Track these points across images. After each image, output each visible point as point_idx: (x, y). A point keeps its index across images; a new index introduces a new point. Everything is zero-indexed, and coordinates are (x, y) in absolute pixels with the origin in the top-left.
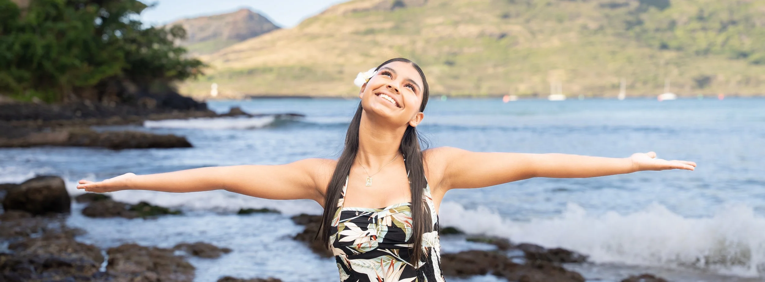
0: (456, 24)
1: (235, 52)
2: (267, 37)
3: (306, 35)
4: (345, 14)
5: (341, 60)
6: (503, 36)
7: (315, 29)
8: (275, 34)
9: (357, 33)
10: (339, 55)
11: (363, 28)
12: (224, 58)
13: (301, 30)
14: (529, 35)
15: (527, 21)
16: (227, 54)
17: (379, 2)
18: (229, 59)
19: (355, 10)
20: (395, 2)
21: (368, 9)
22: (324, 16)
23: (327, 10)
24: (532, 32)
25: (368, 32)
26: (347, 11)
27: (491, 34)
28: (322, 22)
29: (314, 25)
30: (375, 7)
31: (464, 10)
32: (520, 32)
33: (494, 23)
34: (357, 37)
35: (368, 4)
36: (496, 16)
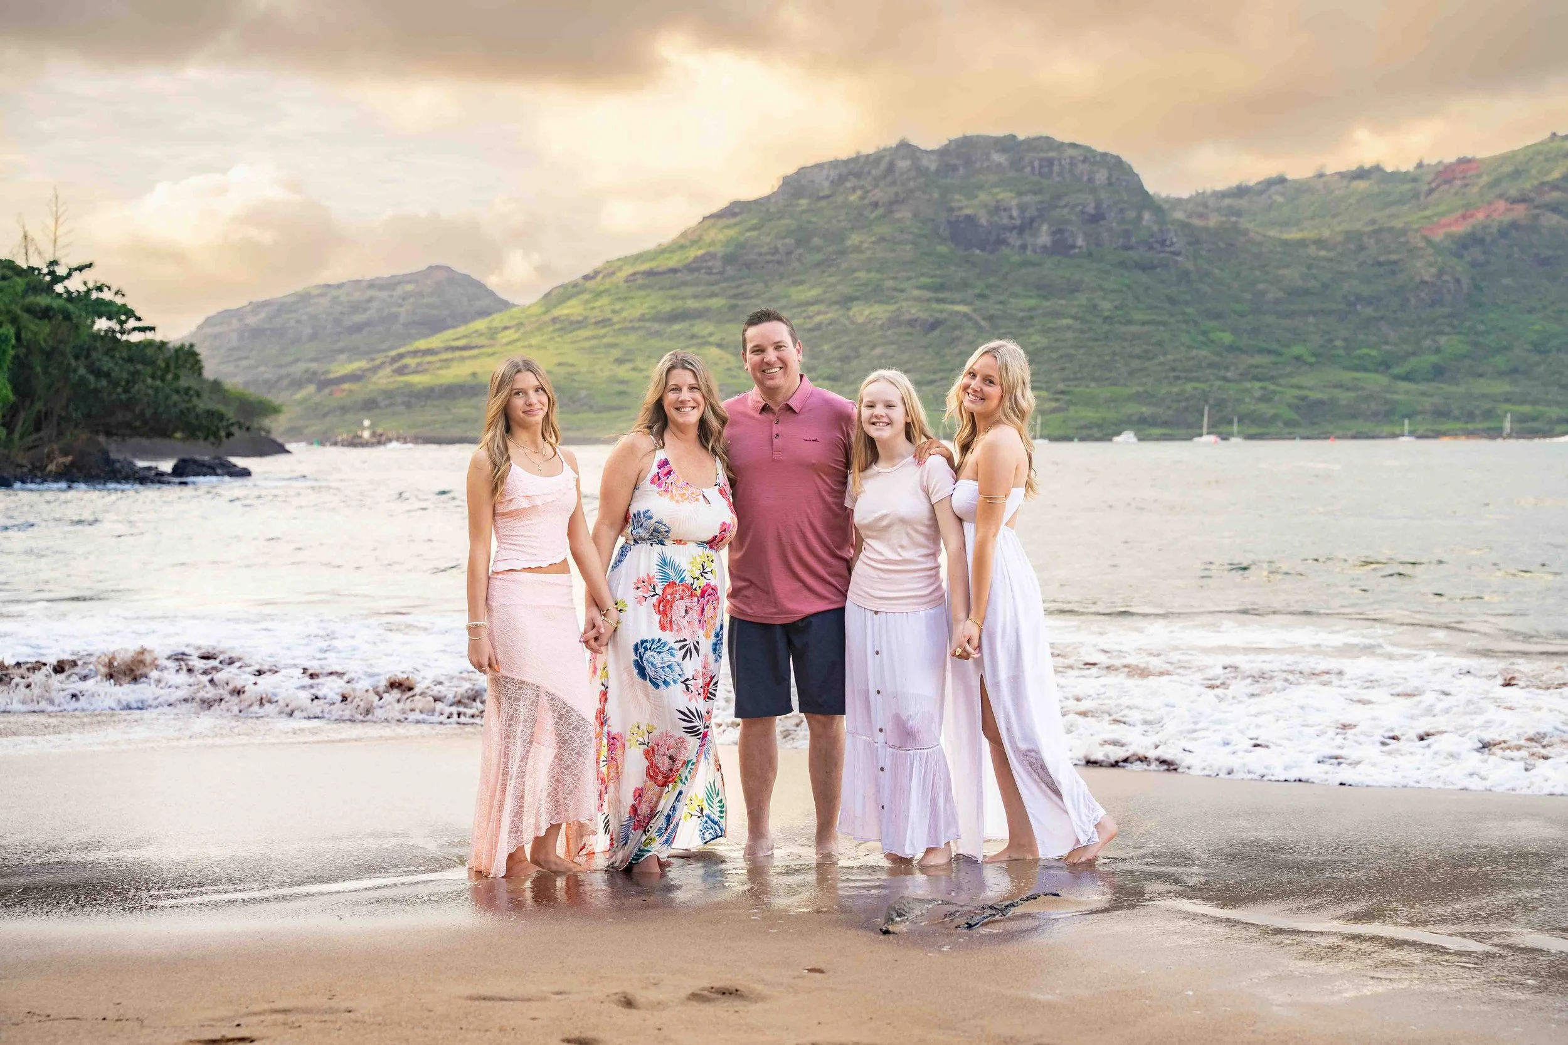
0: (846, 301)
1: (415, 353)
2: (480, 325)
3: (554, 320)
4: (631, 279)
5: (623, 372)
6: (934, 325)
7: (572, 309)
8: (497, 320)
9: (656, 318)
10: (620, 361)
11: (668, 307)
12: (396, 366)
13: (546, 313)
14: (983, 323)
15: (982, 296)
16: (401, 356)
17: (696, 259)
18: (406, 366)
19: (650, 273)
20: (729, 259)
21: (674, 271)
22: (589, 284)
23: (597, 273)
24: (991, 318)
25: (674, 317)
26: (634, 274)
27: (912, 323)
28: (586, 296)
29: (573, 302)
30: (690, 268)
31: (862, 275)
32: (965, 315)
33: (918, 299)
34: (656, 326)
35: (674, 261)
36: (924, 287)
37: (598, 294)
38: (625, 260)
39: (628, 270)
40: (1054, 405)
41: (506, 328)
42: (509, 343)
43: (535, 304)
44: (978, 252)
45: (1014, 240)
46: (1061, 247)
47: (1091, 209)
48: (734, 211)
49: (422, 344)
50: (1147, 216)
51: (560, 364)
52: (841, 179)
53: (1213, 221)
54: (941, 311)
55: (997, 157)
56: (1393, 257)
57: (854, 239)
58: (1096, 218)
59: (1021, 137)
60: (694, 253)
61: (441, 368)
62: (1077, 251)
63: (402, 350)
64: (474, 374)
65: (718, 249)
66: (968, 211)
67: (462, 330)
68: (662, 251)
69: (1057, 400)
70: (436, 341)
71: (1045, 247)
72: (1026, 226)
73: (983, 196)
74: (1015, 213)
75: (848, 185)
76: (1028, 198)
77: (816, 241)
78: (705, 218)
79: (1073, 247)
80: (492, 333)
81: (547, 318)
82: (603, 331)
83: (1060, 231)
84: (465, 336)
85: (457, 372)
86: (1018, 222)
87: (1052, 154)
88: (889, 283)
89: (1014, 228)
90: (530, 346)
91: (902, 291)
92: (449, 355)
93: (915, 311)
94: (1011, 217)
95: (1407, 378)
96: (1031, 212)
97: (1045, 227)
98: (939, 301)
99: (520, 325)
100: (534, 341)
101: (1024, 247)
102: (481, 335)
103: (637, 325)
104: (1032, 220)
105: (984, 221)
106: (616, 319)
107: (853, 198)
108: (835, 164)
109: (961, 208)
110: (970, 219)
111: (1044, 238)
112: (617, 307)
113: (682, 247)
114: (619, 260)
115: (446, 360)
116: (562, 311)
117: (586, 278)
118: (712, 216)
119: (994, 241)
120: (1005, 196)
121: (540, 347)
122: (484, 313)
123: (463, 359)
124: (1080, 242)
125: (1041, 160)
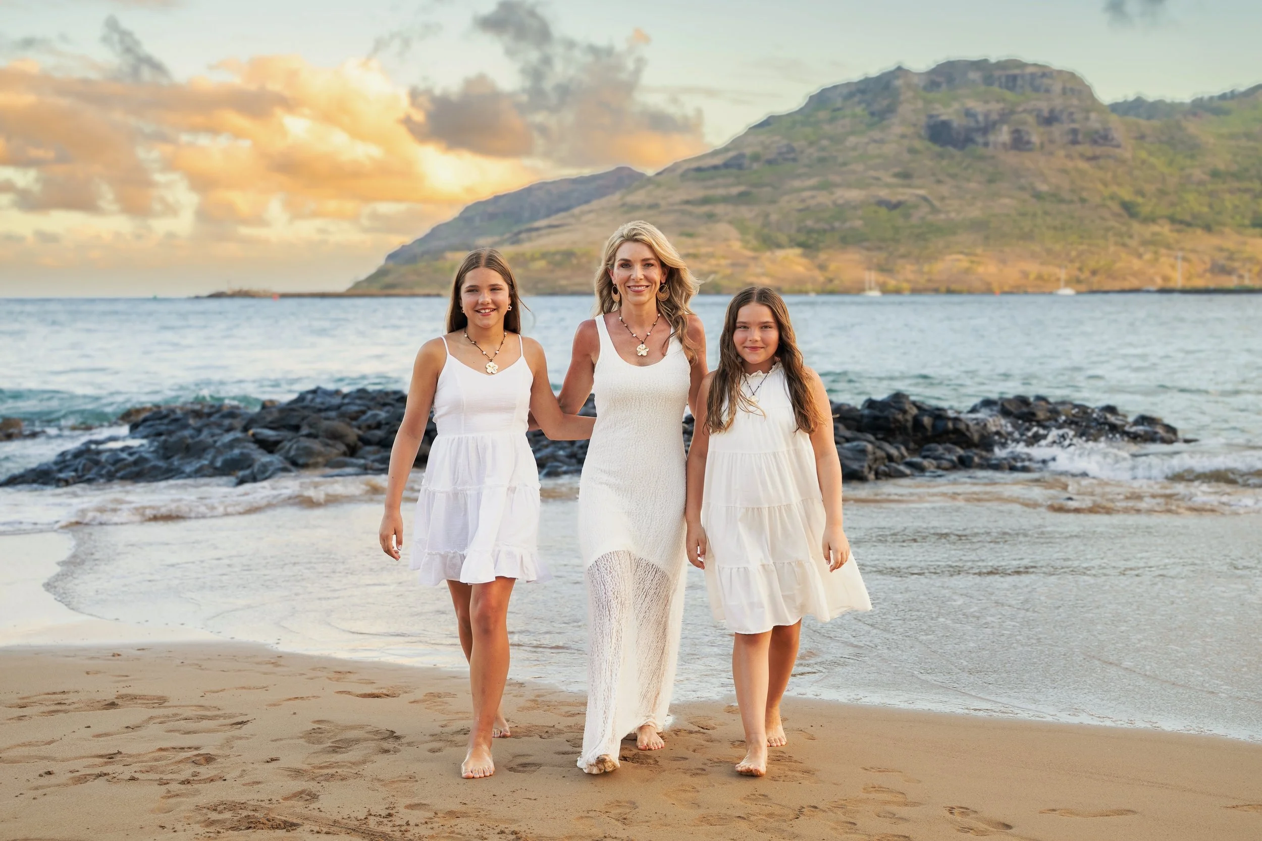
0: (833, 187)
9: (690, 202)
14: (936, 203)
17: (732, 159)
19: (699, 170)
20: (756, 157)
21: (715, 167)
24: (942, 198)
25: (705, 201)
26: (688, 170)
27: (880, 202)
30: (726, 165)
32: (925, 199)
34: (689, 208)
36: (896, 175)
37: (659, 186)
38: (686, 161)
39: (685, 168)
40: (968, 266)
44: (951, 149)
45: (980, 139)
46: (1019, 143)
47: (1046, 113)
48: (770, 122)
50: (1093, 116)
52: (851, 95)
54: (903, 194)
55: (974, 75)
57: (852, 140)
58: (1050, 119)
59: (993, 60)
62: (1029, 146)
65: (750, 150)
66: (944, 118)
71: (1004, 145)
72: (988, 128)
73: (957, 105)
74: (981, 118)
75: (856, 99)
76: (992, 106)
77: (823, 142)
78: (750, 127)
79: (1028, 143)
80: (580, 216)
83: (1017, 131)
86: (982, 125)
87: (1016, 71)
88: (870, 174)
89: (978, 130)
91: (877, 178)
93: (883, 194)
94: (977, 122)
96: (994, 117)
97: (1005, 128)
98: (909, 186)
101: (987, 144)
103: (676, 207)
104: (994, 124)
105: (955, 124)
108: (848, 84)
109: (938, 116)
110: (945, 123)
111: (1004, 136)
112: (667, 194)
115: (540, 236)
117: (660, 173)
118: (755, 126)
119: (962, 139)
120: (975, 104)
124: (1035, 139)
125: (1008, 77)
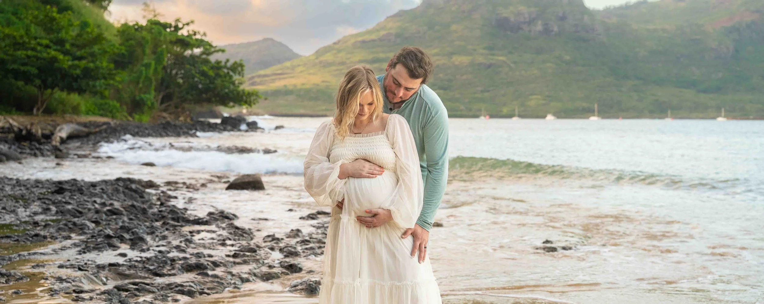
0: (450, 55)
1: (259, 76)
2: (288, 64)
3: (321, 62)
4: (355, 44)
6: (490, 66)
7: (328, 57)
8: (296, 62)
11: (370, 57)
12: (251, 82)
13: (317, 58)
14: (512, 65)
15: (510, 53)
16: (253, 77)
17: (383, 35)
18: (255, 82)
19: (364, 42)
20: (398, 36)
21: (373, 41)
22: (337, 46)
23: (339, 41)
24: (515, 63)
26: (356, 42)
27: (480, 64)
28: (335, 52)
29: (328, 54)
30: (380, 40)
31: (457, 43)
32: (504, 62)
33: (482, 54)
35: (374, 37)
36: (485, 48)
37: (339, 51)
38: (352, 36)
39: (353, 41)
40: (544, 102)
41: (299, 66)
42: (301, 72)
43: (313, 55)
44: (509, 33)
45: (526, 28)
46: (547, 31)
47: (561, 14)
48: (401, 14)
49: (262, 72)
50: (586, 17)
51: (323, 82)
53: (614, 20)
54: (492, 59)
56: (698, 37)
57: (454, 27)
58: (563, 18)
60: (383, 33)
61: (271, 83)
62: (553, 33)
63: (254, 75)
64: (285, 86)
65: (393, 31)
66: (505, 15)
67: (279, 66)
68: (369, 32)
69: (545, 100)
70: (268, 71)
71: (540, 32)
72: (531, 22)
73: (511, 8)
74: (526, 16)
76: (533, 9)
77: (437, 28)
78: (388, 17)
79: (552, 31)
80: (293, 68)
81: (317, 61)
82: (341, 67)
83: (546, 24)
84: (281, 69)
85: (278, 84)
86: (528, 20)
88: (470, 47)
89: (525, 23)
90: (310, 74)
91: (475, 50)
92: (273, 77)
93: (481, 59)
94: (525, 18)
95: (705, 91)
96: (534, 16)
97: (540, 22)
98: (493, 55)
99: (305, 65)
100: (311, 71)
101: (530, 31)
102: (288, 68)
104: (534, 19)
105: (512, 19)
106: (348, 61)
107: (453, 9)
109: (502, 14)
110: (506, 19)
111: (539, 27)
112: (349, 56)
113: (378, 31)
114: (350, 36)
115: (273, 80)
116: (324, 58)
117: (335, 43)
118: (391, 17)
119: (516, 28)
120: (522, 8)
121: (314, 74)
122: (288, 59)
123: (280, 79)
124: (556, 29)
